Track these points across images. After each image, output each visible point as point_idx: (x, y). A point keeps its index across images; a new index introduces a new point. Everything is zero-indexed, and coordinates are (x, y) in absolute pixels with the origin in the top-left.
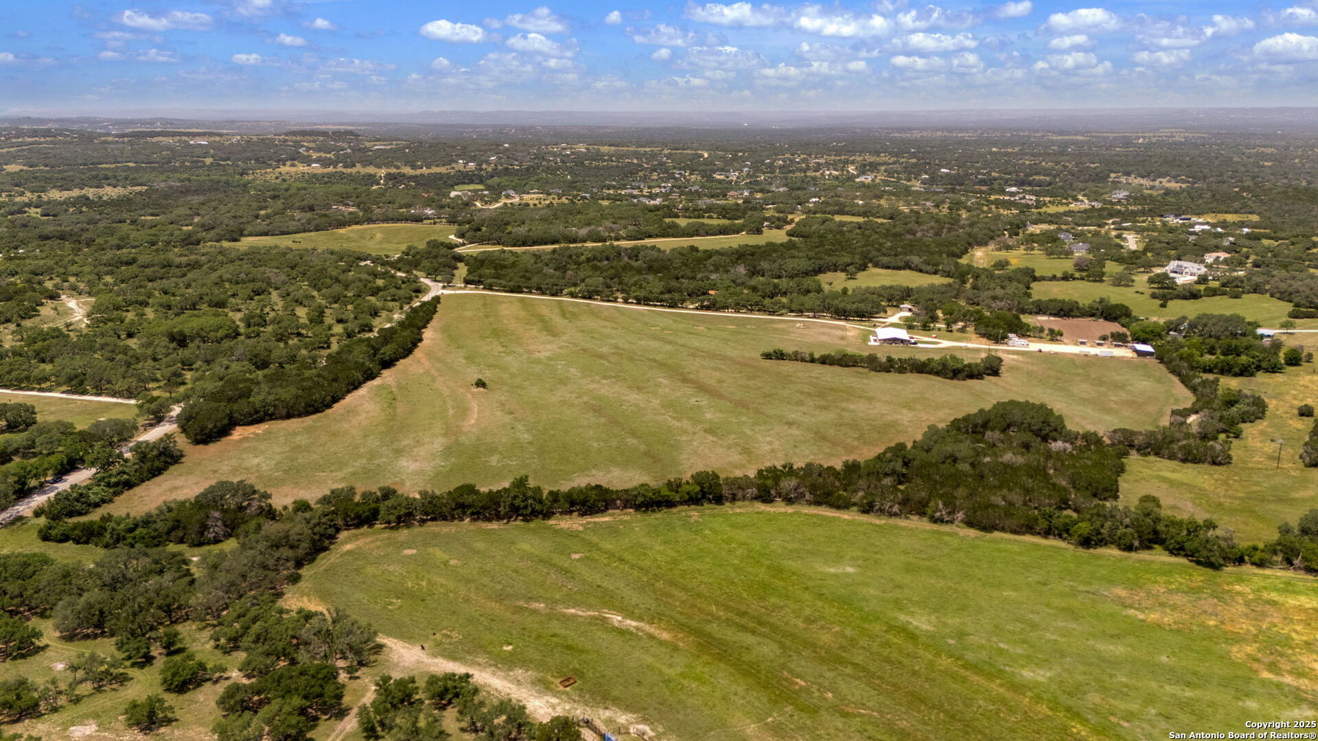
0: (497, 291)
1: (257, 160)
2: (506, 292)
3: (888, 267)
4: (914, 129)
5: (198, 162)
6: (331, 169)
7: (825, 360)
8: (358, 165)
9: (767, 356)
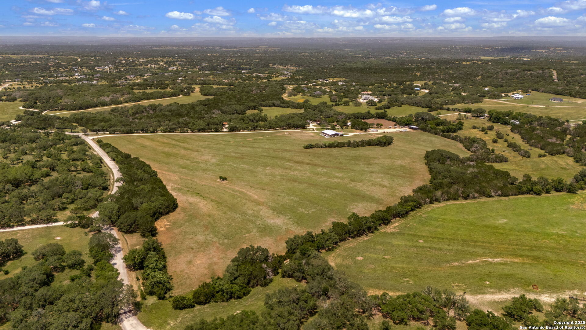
0: (118, 134)
2: (124, 133)
4: (162, 46)
9: (306, 147)
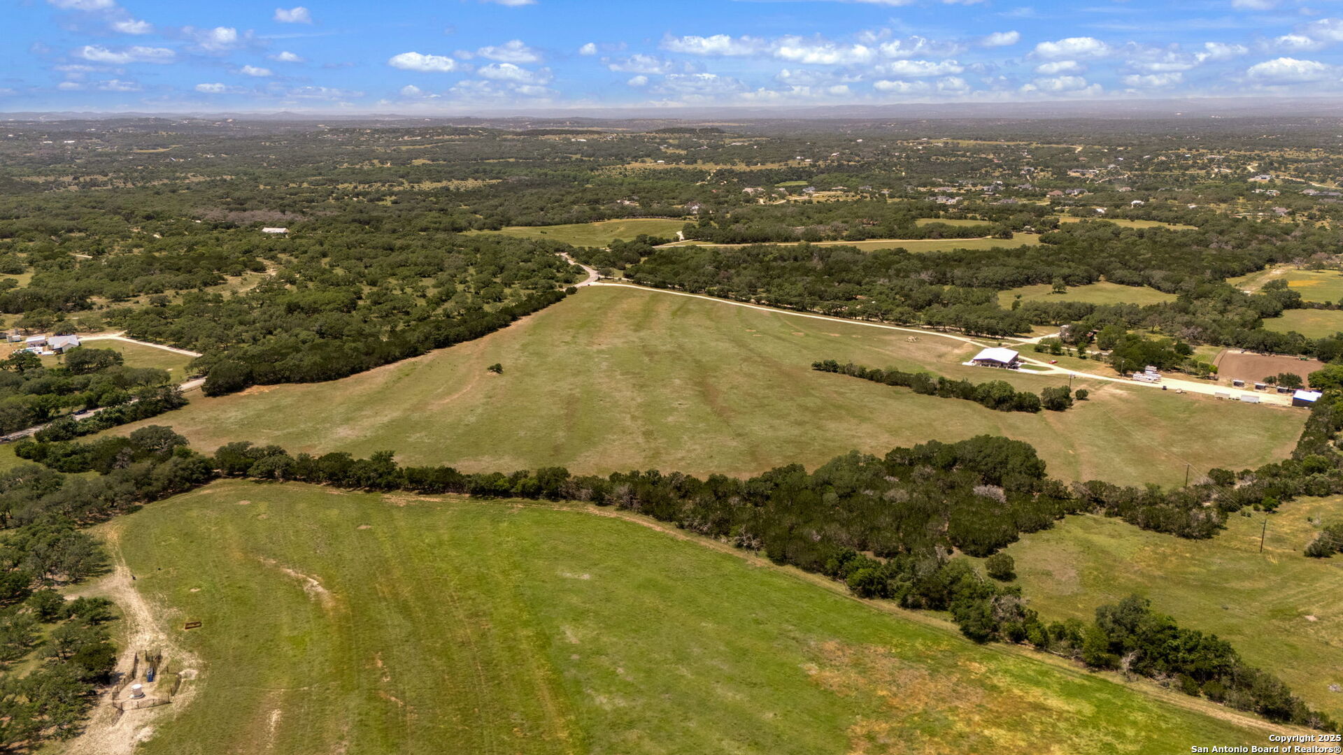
1: (616, 156)
3: (1122, 282)
5: (567, 157)
6: (674, 165)
7: (874, 377)
8: (700, 161)
9: (817, 367)
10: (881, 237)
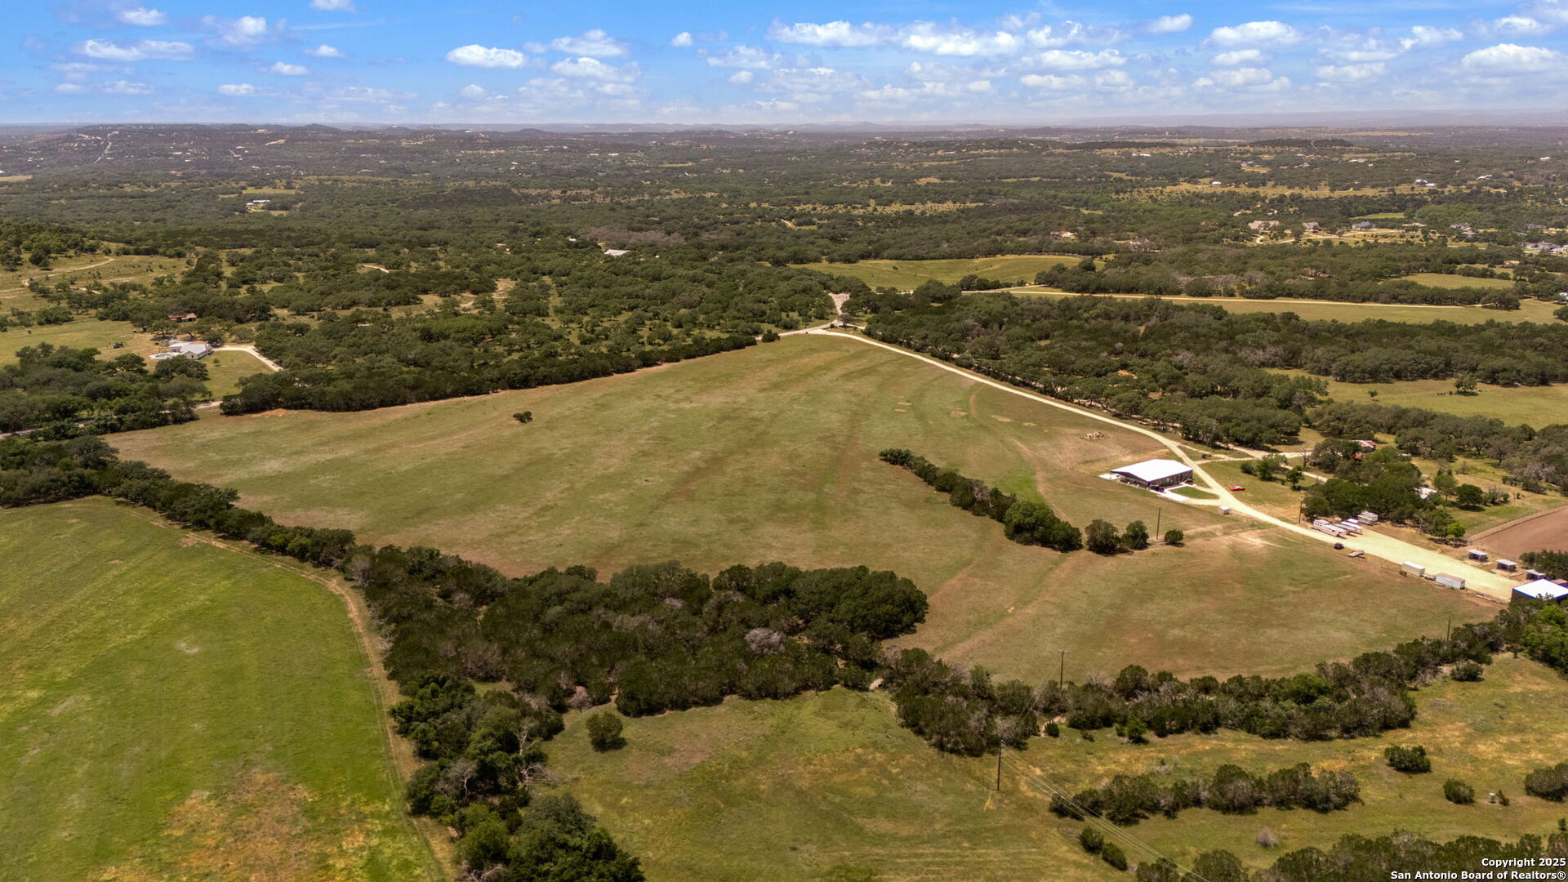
6: (1231, 188)
8: (1270, 184)
9: (884, 457)
10: (1302, 296)
